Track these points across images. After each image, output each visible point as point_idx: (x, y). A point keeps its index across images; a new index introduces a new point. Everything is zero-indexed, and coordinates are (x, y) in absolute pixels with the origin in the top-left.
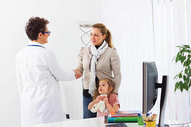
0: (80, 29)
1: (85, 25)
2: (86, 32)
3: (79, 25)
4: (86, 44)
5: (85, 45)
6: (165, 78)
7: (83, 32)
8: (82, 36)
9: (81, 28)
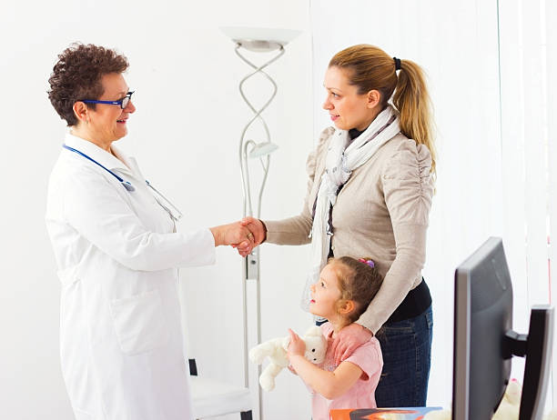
0: (237, 52)
1: (252, 42)
2: (259, 67)
3: (235, 40)
4: (258, 110)
5: (255, 112)
6: (539, 319)
7: (249, 63)
8: (242, 82)
9: (241, 50)
